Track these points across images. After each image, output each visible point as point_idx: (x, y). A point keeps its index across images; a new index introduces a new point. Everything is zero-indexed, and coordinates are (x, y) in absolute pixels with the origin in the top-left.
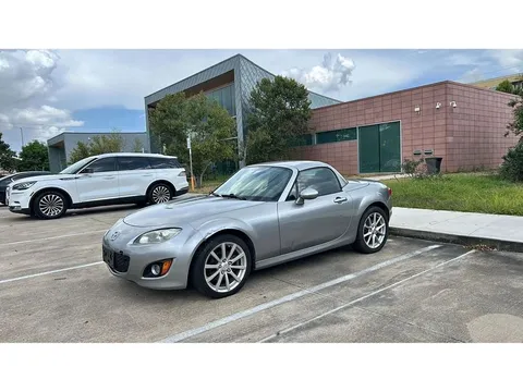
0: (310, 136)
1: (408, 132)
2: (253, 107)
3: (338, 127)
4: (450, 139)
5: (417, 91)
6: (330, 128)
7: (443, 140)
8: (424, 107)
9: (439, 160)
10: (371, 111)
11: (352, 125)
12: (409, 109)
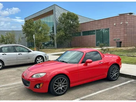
0: (80, 33)
1: (112, 32)
2: (60, 23)
3: (89, 30)
4: (126, 35)
5: (115, 18)
6: (87, 30)
7: (123, 35)
8: (117, 23)
9: (121, 42)
10: (100, 24)
11: (94, 29)
12: (112, 24)
